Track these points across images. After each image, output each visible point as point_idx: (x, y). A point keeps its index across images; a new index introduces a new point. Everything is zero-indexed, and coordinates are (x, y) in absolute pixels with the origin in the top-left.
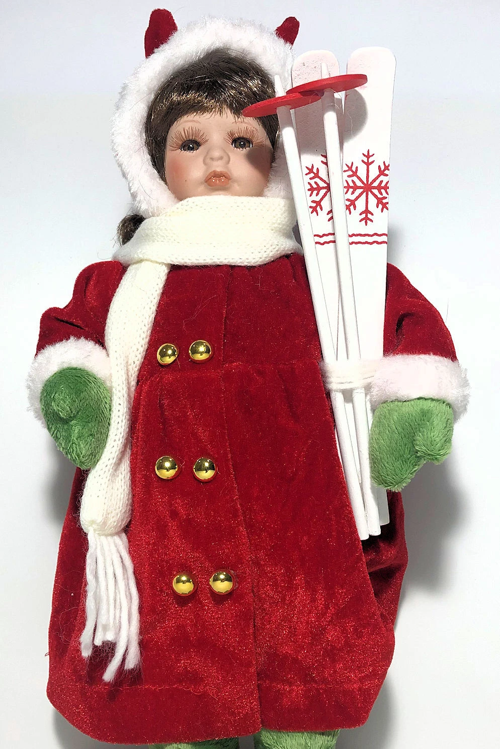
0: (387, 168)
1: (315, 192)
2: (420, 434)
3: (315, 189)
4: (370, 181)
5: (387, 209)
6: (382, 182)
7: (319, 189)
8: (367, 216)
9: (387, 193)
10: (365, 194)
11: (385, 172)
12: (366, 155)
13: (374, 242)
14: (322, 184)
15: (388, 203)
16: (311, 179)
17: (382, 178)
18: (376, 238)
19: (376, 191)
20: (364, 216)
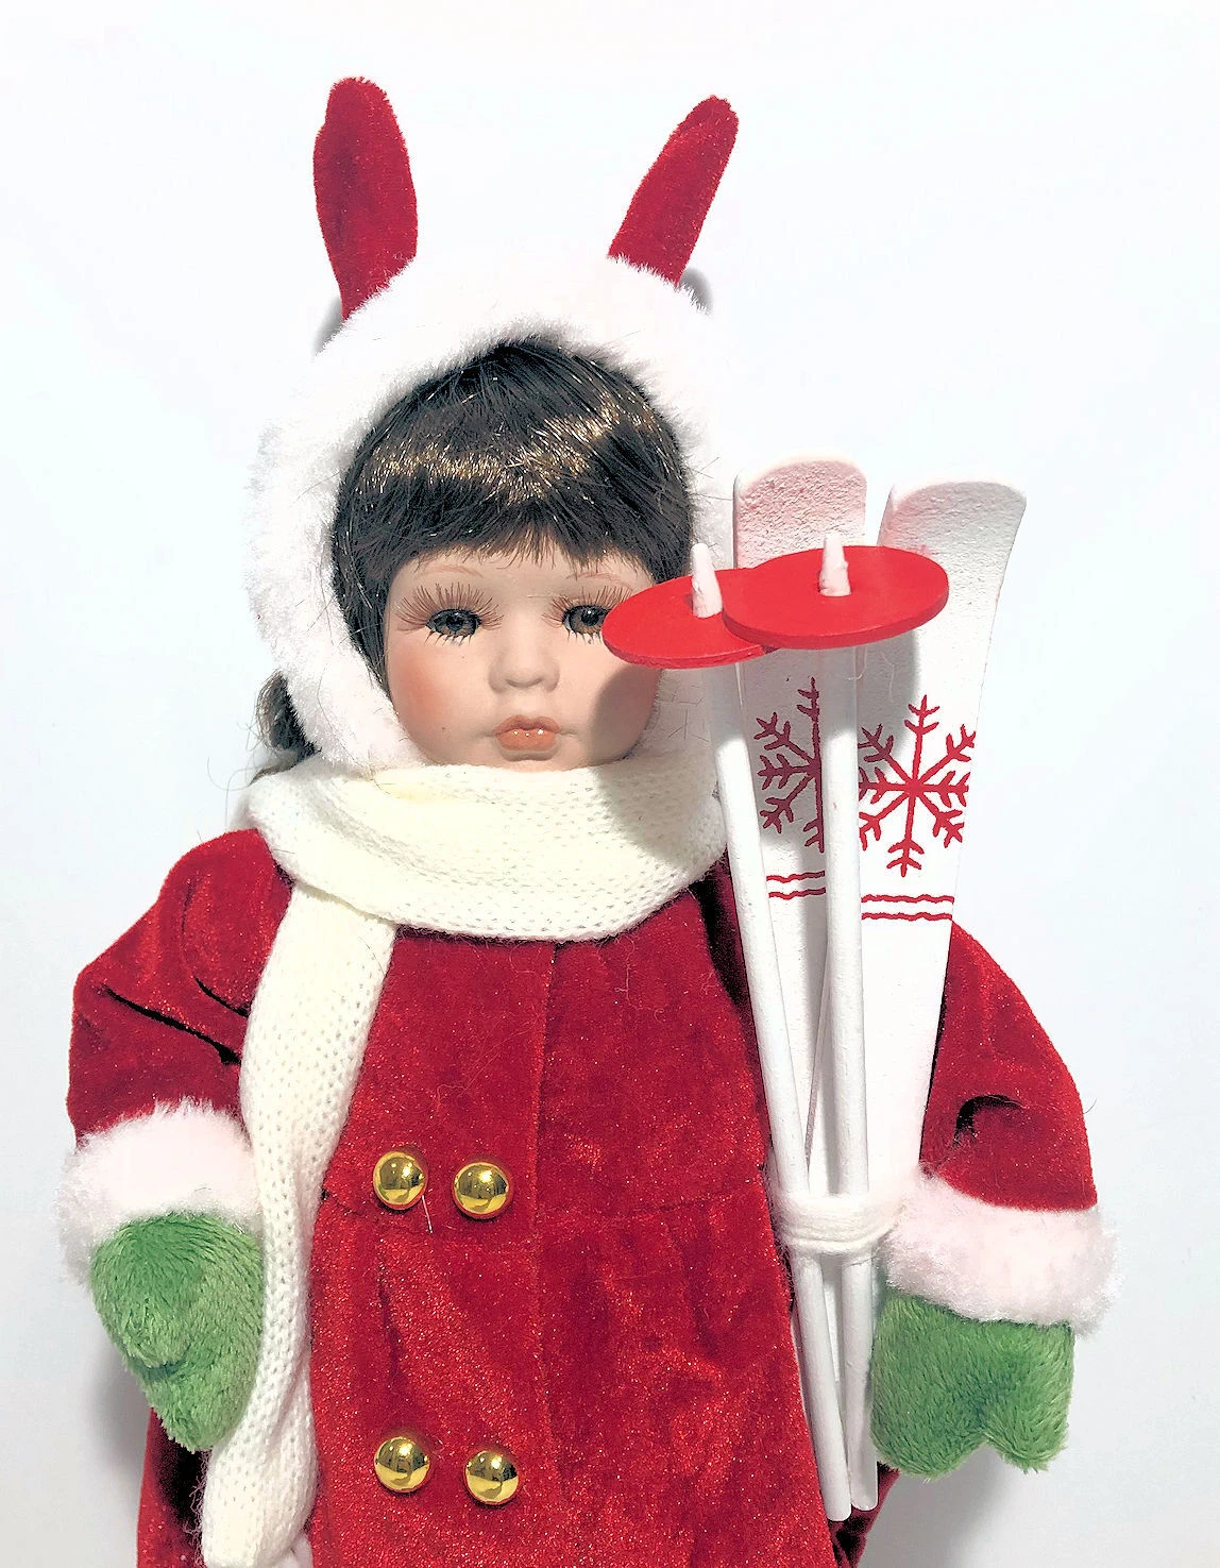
0: (968, 741)
1: (777, 779)
2: (998, 1407)
3: (776, 772)
4: (923, 770)
5: (960, 839)
6: (952, 774)
7: (787, 771)
8: (906, 854)
9: (963, 802)
10: (906, 802)
11: (963, 752)
12: (919, 708)
13: (920, 915)
14: (795, 760)
15: (961, 825)
16: (768, 747)
17: (953, 765)
18: (924, 906)
19: (934, 797)
20: (899, 854)
